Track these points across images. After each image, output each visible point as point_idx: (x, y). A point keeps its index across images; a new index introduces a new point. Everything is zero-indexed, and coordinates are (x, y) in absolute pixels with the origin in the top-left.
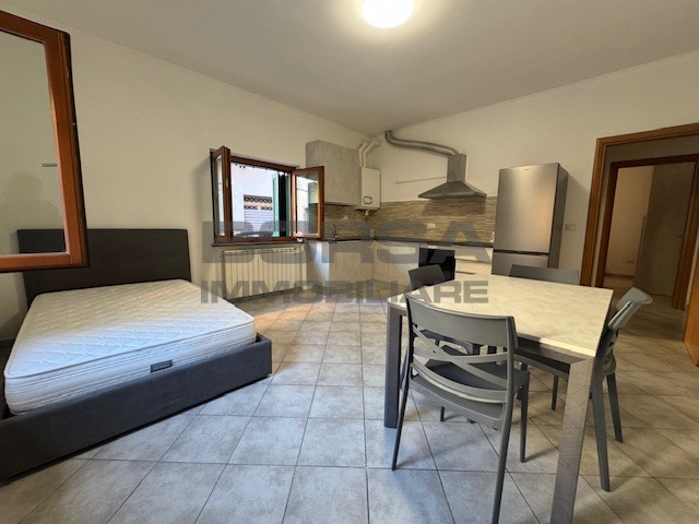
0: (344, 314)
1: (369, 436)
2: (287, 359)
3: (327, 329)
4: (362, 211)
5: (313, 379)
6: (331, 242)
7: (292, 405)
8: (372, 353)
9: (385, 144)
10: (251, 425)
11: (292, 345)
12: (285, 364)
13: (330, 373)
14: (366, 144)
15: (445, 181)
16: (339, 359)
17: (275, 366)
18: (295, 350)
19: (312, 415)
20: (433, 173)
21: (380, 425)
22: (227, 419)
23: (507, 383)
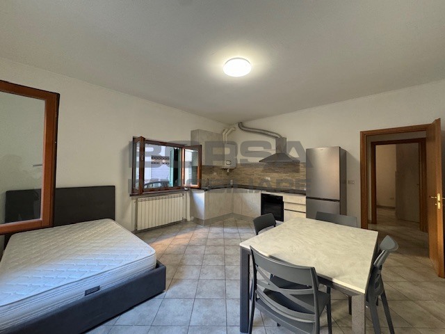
0: (214, 239)
2: (176, 277)
3: (203, 252)
4: (226, 169)
5: (192, 293)
6: (206, 190)
7: (179, 315)
8: (232, 271)
9: (238, 129)
11: (179, 265)
12: (176, 281)
13: (204, 287)
14: (226, 130)
16: (210, 276)
17: (168, 283)
18: (181, 269)
19: (192, 323)
21: (237, 330)
22: (134, 328)
23: (314, 309)
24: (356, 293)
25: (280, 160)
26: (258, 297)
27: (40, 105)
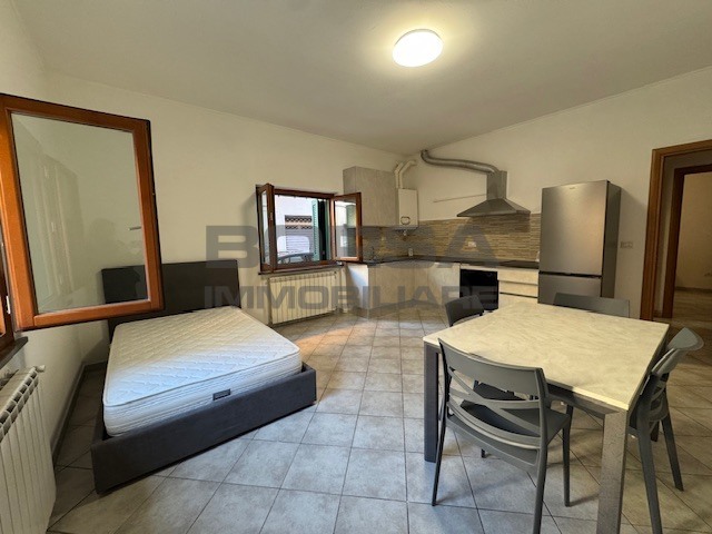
0: (385, 338)
1: (409, 469)
2: (330, 386)
3: (368, 354)
4: (400, 231)
5: (355, 408)
6: (369, 265)
7: (336, 434)
8: (412, 381)
9: (421, 163)
10: (301, 452)
11: (335, 372)
12: (330, 391)
13: (371, 401)
14: (402, 165)
15: (484, 199)
16: (379, 387)
17: (319, 393)
18: (338, 376)
19: (355, 445)
20: (472, 191)
21: (421, 458)
22: (278, 445)
23: (540, 430)
24: (613, 411)
25: (495, 212)
26: (451, 412)
27: (126, 139)
